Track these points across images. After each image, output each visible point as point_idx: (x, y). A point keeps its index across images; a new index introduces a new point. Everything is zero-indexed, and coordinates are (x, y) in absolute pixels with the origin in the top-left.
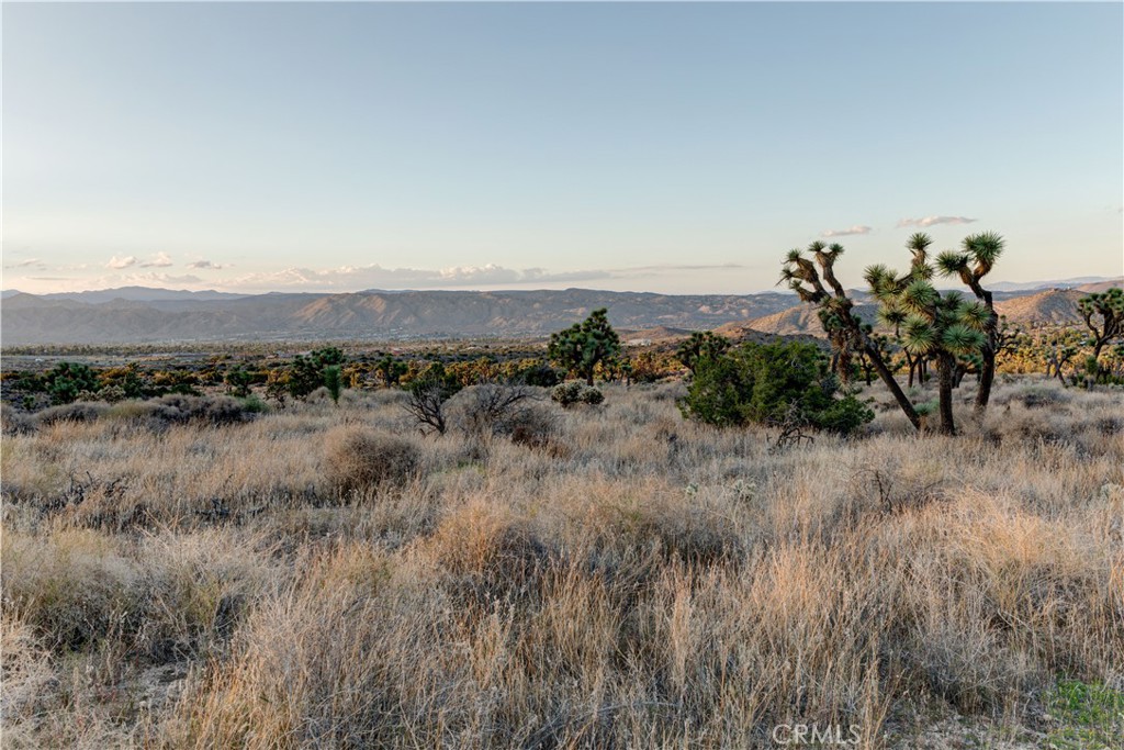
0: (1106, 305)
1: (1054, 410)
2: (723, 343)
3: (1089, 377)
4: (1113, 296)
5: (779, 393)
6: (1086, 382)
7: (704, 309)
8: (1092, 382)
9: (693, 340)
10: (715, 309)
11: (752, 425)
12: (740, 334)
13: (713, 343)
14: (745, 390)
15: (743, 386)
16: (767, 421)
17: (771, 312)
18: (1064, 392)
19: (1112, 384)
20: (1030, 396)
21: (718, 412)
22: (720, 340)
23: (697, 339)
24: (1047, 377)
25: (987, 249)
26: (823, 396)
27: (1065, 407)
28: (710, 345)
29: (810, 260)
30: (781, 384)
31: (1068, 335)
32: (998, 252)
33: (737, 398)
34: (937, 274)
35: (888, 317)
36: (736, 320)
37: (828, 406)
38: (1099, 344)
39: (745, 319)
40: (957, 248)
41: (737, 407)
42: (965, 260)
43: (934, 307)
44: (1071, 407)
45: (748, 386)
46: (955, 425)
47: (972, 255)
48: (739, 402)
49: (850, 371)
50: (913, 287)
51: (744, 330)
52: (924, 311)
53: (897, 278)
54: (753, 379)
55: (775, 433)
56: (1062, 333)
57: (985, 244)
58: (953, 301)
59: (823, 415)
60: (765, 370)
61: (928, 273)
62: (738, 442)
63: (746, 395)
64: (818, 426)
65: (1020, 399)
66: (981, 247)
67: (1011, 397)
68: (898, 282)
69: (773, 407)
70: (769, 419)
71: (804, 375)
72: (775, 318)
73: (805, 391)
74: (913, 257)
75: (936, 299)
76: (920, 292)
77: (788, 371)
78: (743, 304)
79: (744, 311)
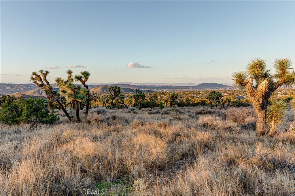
0: (114, 89)
1: (103, 115)
2: (14, 99)
3: (111, 106)
4: (116, 87)
5: (31, 113)
6: (111, 107)
7: (8, 88)
8: (112, 107)
9: (3, 98)
10: (12, 88)
11: (22, 123)
12: (21, 96)
13: (10, 99)
14: (20, 113)
15: (19, 112)
16: (27, 122)
17: (31, 89)
18: (106, 110)
19: (116, 108)
20: (98, 111)
21: (10, 120)
22: (13, 98)
23: (4, 97)
24: (103, 106)
25: (86, 75)
26: (45, 114)
27: (106, 113)
28: (9, 99)
29: (39, 75)
30: (31, 111)
31: (108, 96)
32: (89, 76)
33: (17, 115)
34: (74, 81)
35: (62, 92)
36: (19, 92)
37: (46, 116)
38: (113, 98)
39: (23, 91)
40: (79, 74)
41: (17, 118)
42: (81, 77)
43: (74, 89)
44: (107, 114)
45: (20, 112)
46: (80, 120)
47: (83, 76)
48: (17, 117)
49: (52, 106)
50: (68, 84)
51: (22, 94)
52: (71, 90)
53: (64, 81)
54: (22, 110)
55: (29, 126)
56: (106, 96)
57: (86, 74)
58: (79, 88)
59: (44, 119)
60: (26, 107)
61: (72, 80)
62: (16, 129)
63: (20, 115)
64: (43, 122)
65: (96, 112)
66: (85, 74)
67: (95, 112)
68: (64, 82)
69: (29, 118)
70: (27, 121)
71: (39, 108)
72: (32, 91)
73: (39, 112)
74: (68, 76)
75: (74, 87)
76: (70, 85)
77: (33, 107)
78: (21, 87)
79: (22, 89)
